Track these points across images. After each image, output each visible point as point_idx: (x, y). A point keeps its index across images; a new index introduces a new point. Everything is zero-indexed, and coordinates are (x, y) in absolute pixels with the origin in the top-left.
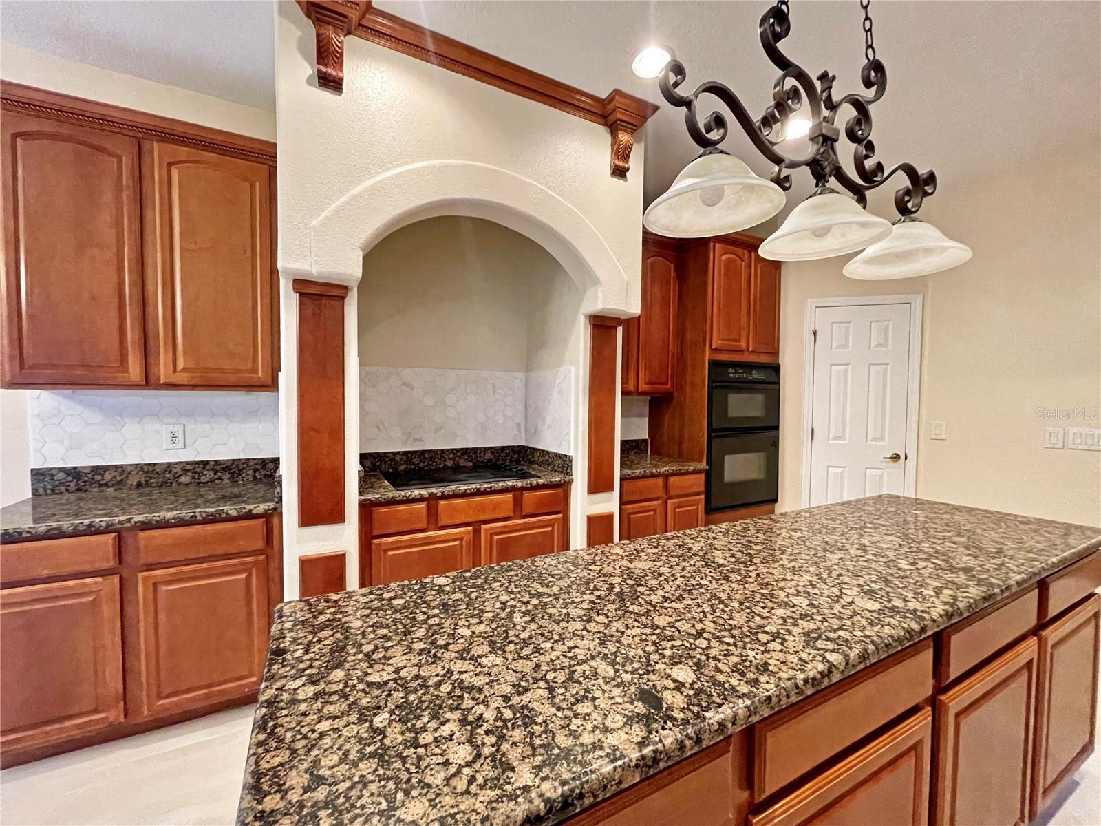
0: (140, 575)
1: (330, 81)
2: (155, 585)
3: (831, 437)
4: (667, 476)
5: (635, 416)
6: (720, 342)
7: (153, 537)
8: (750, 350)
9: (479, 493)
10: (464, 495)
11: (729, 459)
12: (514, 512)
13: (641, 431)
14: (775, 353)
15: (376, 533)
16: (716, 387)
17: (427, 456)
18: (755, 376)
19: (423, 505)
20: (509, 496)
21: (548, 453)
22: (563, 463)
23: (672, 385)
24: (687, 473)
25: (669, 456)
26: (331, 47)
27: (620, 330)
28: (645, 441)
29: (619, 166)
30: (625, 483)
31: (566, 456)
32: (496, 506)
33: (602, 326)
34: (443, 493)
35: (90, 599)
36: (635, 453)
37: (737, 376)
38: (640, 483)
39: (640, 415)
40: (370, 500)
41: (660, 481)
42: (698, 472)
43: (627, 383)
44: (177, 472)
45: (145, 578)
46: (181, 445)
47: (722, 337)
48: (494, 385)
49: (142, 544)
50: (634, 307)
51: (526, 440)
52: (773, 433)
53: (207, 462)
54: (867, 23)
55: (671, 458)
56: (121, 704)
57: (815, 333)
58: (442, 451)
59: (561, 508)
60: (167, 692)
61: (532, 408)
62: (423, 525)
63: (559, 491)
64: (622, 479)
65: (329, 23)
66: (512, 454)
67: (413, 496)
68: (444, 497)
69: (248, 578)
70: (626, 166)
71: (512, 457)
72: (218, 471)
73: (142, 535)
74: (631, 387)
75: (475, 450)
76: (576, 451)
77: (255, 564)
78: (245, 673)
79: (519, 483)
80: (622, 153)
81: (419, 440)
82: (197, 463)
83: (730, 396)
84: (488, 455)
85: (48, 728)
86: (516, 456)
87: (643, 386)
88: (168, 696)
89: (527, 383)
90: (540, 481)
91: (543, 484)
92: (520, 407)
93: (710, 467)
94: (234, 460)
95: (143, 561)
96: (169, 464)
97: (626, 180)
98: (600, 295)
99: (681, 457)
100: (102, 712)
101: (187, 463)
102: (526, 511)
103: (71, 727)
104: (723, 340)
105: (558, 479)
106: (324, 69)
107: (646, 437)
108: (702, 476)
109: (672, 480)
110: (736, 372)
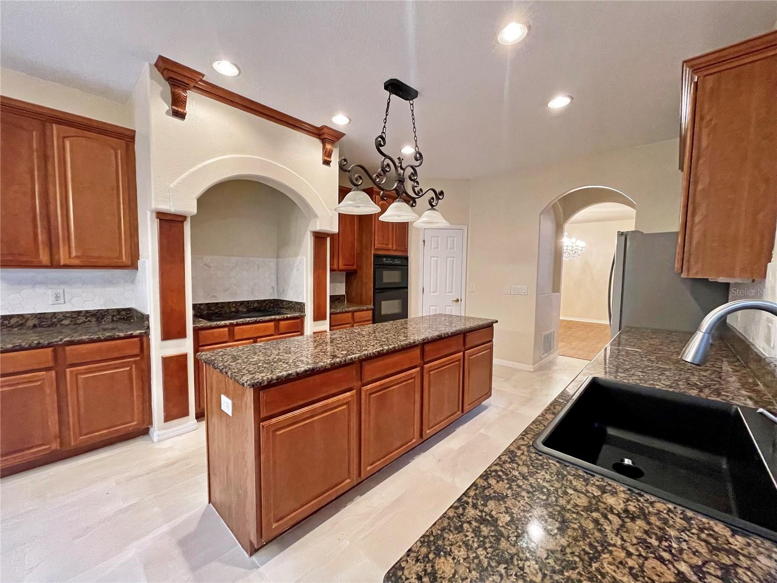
0: (68, 370)
1: (179, 114)
2: (77, 375)
3: (432, 291)
4: (353, 312)
5: (338, 282)
6: (379, 245)
7: (75, 350)
8: (394, 249)
9: (256, 322)
10: (248, 323)
11: (384, 304)
12: (275, 331)
13: (341, 290)
14: (406, 251)
15: (201, 344)
16: (377, 268)
17: (220, 306)
18: (396, 262)
19: (226, 329)
20: (272, 323)
21: (292, 302)
22: (300, 307)
23: (357, 266)
24: (363, 310)
25: (356, 303)
26: (180, 99)
27: (328, 239)
28: (343, 296)
29: (326, 160)
30: (332, 316)
31: (302, 303)
32: (265, 329)
33: (319, 237)
34: (237, 322)
35: (38, 383)
36: (338, 302)
37: (388, 262)
38: (339, 316)
39: (341, 282)
40: (197, 327)
41: (350, 315)
42: (369, 310)
43: (333, 265)
44: (60, 319)
45: (71, 372)
46: (62, 301)
47: (380, 242)
48: (258, 266)
49: (68, 353)
50: (335, 229)
51: (278, 295)
52: (405, 290)
53: (80, 312)
54: (416, 138)
55: (357, 304)
56: (58, 440)
57: (424, 241)
58: (229, 303)
59: (300, 330)
60: (85, 431)
61: (280, 278)
62: (226, 339)
63: (299, 320)
64: (330, 314)
65: (179, 87)
66: (269, 304)
67: (221, 324)
68: (238, 325)
69: (131, 369)
70: (330, 160)
71: (270, 306)
72: (87, 317)
73: (68, 348)
74: (335, 267)
75: (248, 302)
76: (307, 300)
77: (135, 362)
78: (130, 420)
79: (278, 317)
80: (328, 154)
81: (214, 297)
82: (74, 312)
83: (385, 273)
84: (256, 305)
85: (15, 456)
86: (272, 305)
87: (341, 267)
88: (85, 435)
89: (277, 265)
90: (289, 316)
91: (290, 317)
92: (274, 277)
93: (374, 307)
94: (98, 310)
95: (69, 363)
96: (55, 313)
97: (330, 166)
98: (318, 223)
99: (361, 303)
100: (46, 445)
101: (67, 312)
102: (282, 331)
103: (28, 455)
104: (380, 244)
105: (298, 315)
106: (176, 109)
107: (344, 293)
108: (371, 312)
109: (356, 314)
110: (387, 260)
